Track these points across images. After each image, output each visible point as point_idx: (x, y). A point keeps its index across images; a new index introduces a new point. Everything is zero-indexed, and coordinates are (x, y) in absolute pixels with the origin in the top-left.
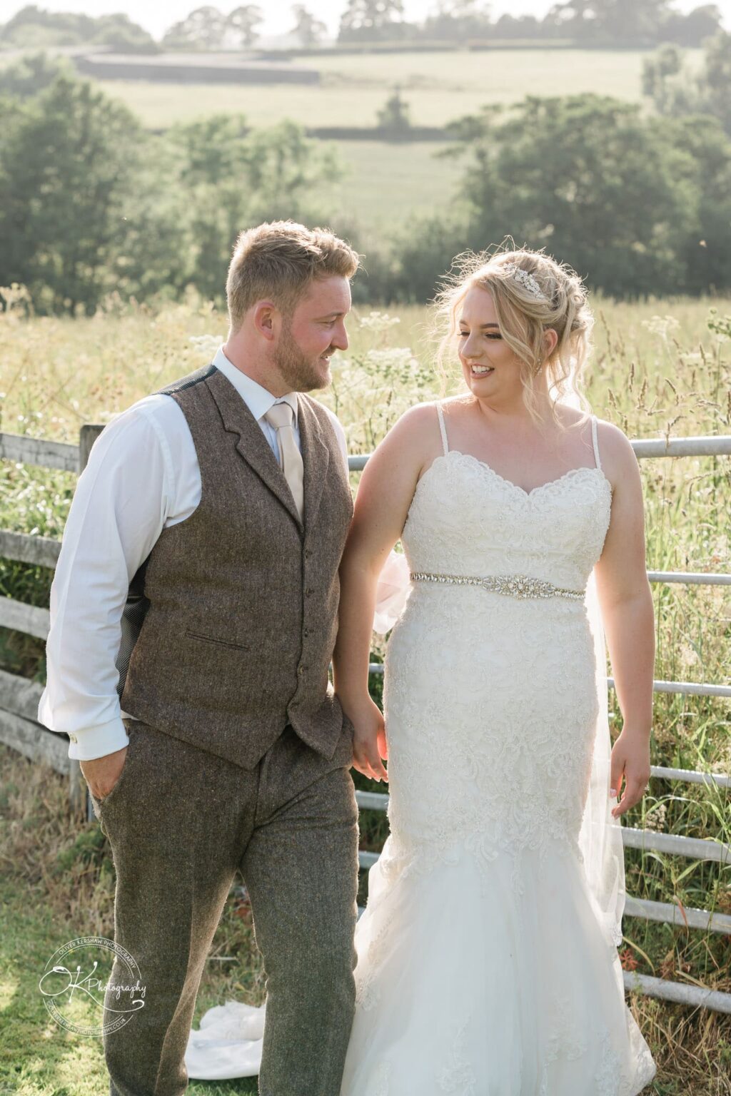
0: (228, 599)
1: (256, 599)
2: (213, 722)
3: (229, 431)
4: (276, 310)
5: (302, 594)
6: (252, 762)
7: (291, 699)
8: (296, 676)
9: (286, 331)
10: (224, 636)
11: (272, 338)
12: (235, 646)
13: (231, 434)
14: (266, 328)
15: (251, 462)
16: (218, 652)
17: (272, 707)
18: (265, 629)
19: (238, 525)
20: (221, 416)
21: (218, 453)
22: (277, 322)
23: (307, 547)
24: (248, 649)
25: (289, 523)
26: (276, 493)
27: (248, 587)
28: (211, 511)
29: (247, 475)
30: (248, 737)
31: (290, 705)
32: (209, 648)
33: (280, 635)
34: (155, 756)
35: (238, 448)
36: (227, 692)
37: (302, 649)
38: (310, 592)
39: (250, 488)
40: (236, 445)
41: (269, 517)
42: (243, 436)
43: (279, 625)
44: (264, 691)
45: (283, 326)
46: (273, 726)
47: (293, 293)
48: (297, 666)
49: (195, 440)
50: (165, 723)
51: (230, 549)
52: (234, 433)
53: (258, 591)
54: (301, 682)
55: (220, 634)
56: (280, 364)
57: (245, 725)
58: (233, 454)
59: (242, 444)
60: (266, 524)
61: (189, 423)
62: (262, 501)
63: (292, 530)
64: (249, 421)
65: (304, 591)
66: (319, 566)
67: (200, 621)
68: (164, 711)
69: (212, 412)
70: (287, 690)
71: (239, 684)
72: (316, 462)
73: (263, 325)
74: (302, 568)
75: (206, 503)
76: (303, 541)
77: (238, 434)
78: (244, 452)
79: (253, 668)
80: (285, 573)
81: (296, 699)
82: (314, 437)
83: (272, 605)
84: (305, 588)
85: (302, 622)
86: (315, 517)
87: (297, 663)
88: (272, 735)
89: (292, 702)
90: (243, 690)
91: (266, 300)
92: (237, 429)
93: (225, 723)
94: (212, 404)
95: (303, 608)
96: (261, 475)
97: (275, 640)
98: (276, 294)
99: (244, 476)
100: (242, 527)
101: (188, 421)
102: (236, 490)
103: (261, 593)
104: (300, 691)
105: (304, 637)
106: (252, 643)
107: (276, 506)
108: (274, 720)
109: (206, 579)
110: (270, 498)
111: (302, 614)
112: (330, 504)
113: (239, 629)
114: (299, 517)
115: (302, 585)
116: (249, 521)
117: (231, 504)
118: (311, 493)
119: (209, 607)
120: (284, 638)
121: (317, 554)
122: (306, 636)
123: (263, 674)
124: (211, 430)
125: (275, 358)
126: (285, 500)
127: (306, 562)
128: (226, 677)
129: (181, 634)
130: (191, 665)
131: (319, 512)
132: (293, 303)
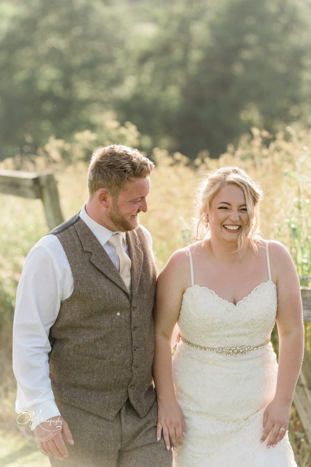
0: (93, 334)
1: (107, 334)
2: (90, 397)
3: (86, 252)
4: (109, 194)
5: (131, 329)
6: (112, 416)
7: (129, 383)
8: (131, 371)
9: (115, 204)
10: (92, 353)
11: (107, 207)
12: (98, 358)
13: (87, 253)
14: (104, 202)
15: (98, 266)
16: (90, 361)
17: (120, 387)
18: (112, 348)
19: (95, 300)
20: (82, 244)
21: (81, 264)
22: (110, 199)
23: (133, 305)
24: (105, 359)
25: (122, 294)
26: (113, 280)
27: (102, 328)
28: (80, 294)
29: (96, 274)
30: (109, 404)
31: (129, 386)
32: (85, 359)
33: (121, 351)
34: (66, 410)
35: (91, 260)
36: (96, 381)
37: (133, 357)
38: (135, 327)
39: (99, 280)
40: (90, 259)
41: (111, 293)
42: (94, 253)
43: (120, 345)
44: (115, 380)
45: (113, 202)
46: (121, 397)
47: (117, 187)
48: (132, 366)
49: (68, 258)
50: (67, 398)
51: (92, 311)
52: (88, 252)
53: (108, 329)
54: (134, 374)
55: (90, 352)
56: (112, 219)
57: (107, 397)
58: (88, 264)
59: (93, 258)
60: (109, 297)
61: (65, 250)
62: (107, 285)
63: (124, 298)
64: (97, 245)
65: (132, 328)
66: (140, 314)
67: (79, 346)
68: (66, 393)
69: (77, 242)
70: (127, 379)
71: (102, 377)
72: (137, 260)
73: (103, 200)
74: (131, 316)
75: (76, 290)
76: (131, 302)
77: (91, 253)
78: (94, 262)
79: (109, 368)
80: (121, 319)
81: (132, 383)
82: (135, 247)
83: (115, 336)
84: (132, 326)
85: (132, 343)
86: (137, 289)
87: (132, 364)
88: (121, 402)
89: (130, 384)
90: (104, 380)
91: (104, 189)
92: (90, 250)
93: (96, 397)
94: (77, 238)
95: (132, 336)
96: (104, 272)
97: (118, 353)
98: (108, 187)
99: (95, 274)
100: (96, 300)
101: (64, 249)
102: (91, 282)
103: (109, 330)
104: (134, 378)
105: (134, 351)
106: (106, 356)
107: (114, 287)
108: (122, 394)
109: (81, 327)
110: (111, 283)
111: (132, 339)
112: (145, 281)
113: (99, 349)
114: (128, 291)
115: (131, 325)
116: (100, 297)
117: (90, 290)
118: (135, 277)
119: (83, 339)
120: (123, 352)
121: (138, 309)
122: (135, 350)
123: (114, 371)
124: (77, 253)
125: (110, 216)
126: (118, 283)
127: (133, 313)
128: (95, 374)
129: (71, 353)
130: (78, 369)
131: (139, 286)
132: (117, 192)
